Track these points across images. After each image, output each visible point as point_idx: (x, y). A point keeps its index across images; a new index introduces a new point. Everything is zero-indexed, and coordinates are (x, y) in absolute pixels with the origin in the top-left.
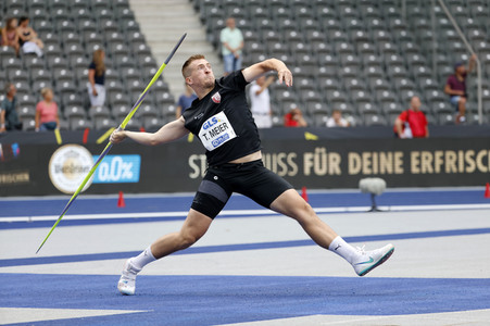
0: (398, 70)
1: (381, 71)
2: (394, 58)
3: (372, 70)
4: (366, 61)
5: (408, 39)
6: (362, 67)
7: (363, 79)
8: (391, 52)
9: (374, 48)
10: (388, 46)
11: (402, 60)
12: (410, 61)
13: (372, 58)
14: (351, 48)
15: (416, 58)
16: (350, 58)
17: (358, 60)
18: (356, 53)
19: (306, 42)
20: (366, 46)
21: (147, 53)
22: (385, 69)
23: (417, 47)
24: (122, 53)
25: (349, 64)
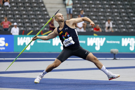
0: (124, 14)
1: (118, 15)
2: (123, 10)
3: (116, 14)
4: (114, 11)
5: (128, 5)
6: (113, 13)
7: (113, 17)
8: (122, 8)
9: (117, 7)
10: (121, 6)
11: (125, 11)
12: (128, 11)
13: (116, 10)
14: (109, 7)
15: (130, 10)
16: (109, 10)
17: (111, 11)
18: (111, 9)
19: (95, 4)
20: (114, 6)
21: (44, 7)
22: (120, 14)
23: (130, 7)
24: (36, 7)
25: (109, 12)
